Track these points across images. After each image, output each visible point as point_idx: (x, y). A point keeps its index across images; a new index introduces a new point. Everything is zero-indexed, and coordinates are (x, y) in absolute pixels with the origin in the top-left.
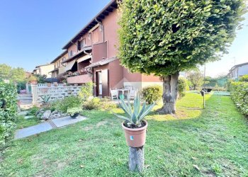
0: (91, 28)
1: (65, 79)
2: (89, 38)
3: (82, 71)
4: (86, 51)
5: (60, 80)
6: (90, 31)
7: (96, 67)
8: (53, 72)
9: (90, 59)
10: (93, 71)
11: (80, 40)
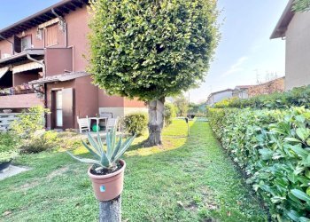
0: (44, 22)
2: (40, 36)
3: (23, 87)
4: (32, 56)
6: (41, 26)
7: (52, 83)
9: (41, 70)
10: (46, 88)
11: (20, 36)
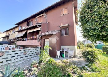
1: (15, 42)
3: (31, 38)
5: (11, 43)
6: (37, 17)
8: (4, 38)
11: (29, 21)
